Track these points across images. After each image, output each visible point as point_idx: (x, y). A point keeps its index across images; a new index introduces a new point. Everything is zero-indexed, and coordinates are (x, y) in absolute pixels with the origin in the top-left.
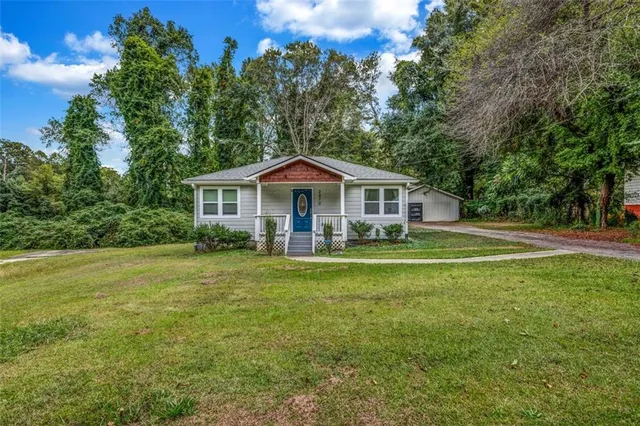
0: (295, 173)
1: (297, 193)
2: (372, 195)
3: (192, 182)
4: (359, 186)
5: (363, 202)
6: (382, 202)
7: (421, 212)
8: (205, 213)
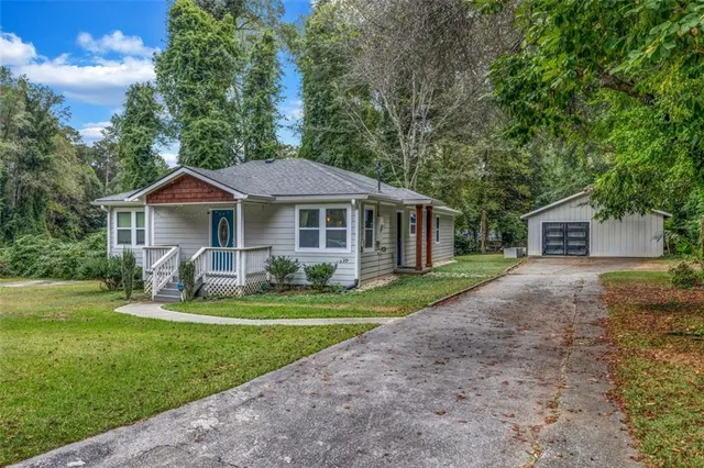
0: (184, 191)
1: (216, 216)
2: (310, 218)
3: (102, 203)
4: (292, 205)
5: (297, 229)
6: (323, 230)
7: (586, 239)
8: (119, 242)
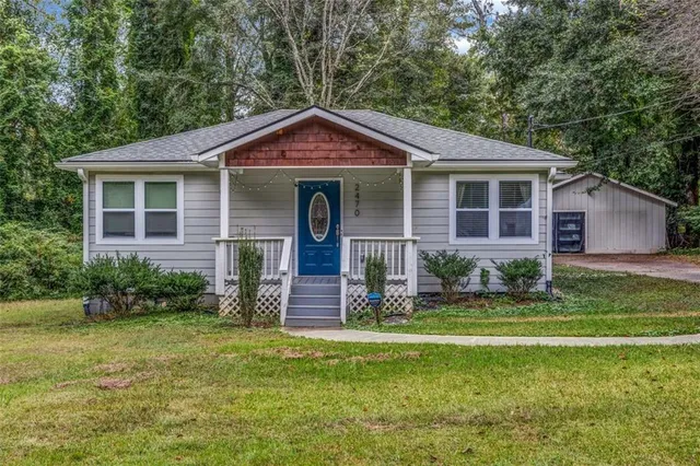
0: (303, 146)
1: (306, 191)
2: (472, 194)
3: (78, 165)
4: (444, 174)
5: (453, 210)
6: (494, 211)
7: (581, 233)
8: (107, 234)
